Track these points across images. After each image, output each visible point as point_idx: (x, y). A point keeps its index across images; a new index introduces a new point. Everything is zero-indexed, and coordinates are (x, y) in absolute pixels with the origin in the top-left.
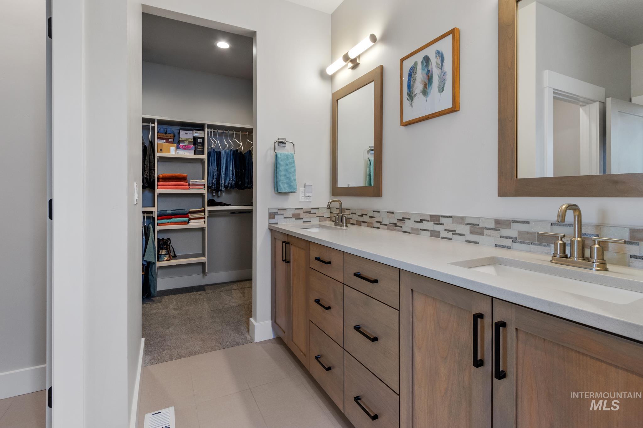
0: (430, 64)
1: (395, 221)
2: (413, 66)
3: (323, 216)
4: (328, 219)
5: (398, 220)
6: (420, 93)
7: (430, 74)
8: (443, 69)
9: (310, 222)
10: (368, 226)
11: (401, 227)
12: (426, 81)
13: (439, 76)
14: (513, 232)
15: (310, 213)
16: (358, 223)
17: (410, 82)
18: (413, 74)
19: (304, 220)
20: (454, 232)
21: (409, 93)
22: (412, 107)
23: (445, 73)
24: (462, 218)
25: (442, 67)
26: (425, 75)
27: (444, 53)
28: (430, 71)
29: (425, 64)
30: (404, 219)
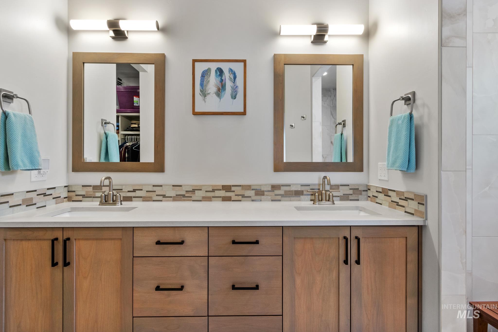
0: (224, 75)
1: (184, 193)
2: (206, 70)
3: (60, 197)
4: (66, 199)
5: (186, 191)
6: (214, 93)
7: (223, 82)
8: (235, 83)
9: (45, 206)
10: (143, 201)
11: (191, 197)
12: (219, 86)
13: (231, 87)
14: (281, 192)
15: (45, 195)
16: (129, 199)
17: (203, 82)
18: (206, 76)
19: (38, 205)
20: (243, 196)
21: (202, 90)
22: (205, 102)
23: (237, 87)
24: (250, 186)
25: (234, 82)
26: (219, 82)
27: (236, 72)
28: (224, 81)
29: (218, 73)
30: (193, 191)
